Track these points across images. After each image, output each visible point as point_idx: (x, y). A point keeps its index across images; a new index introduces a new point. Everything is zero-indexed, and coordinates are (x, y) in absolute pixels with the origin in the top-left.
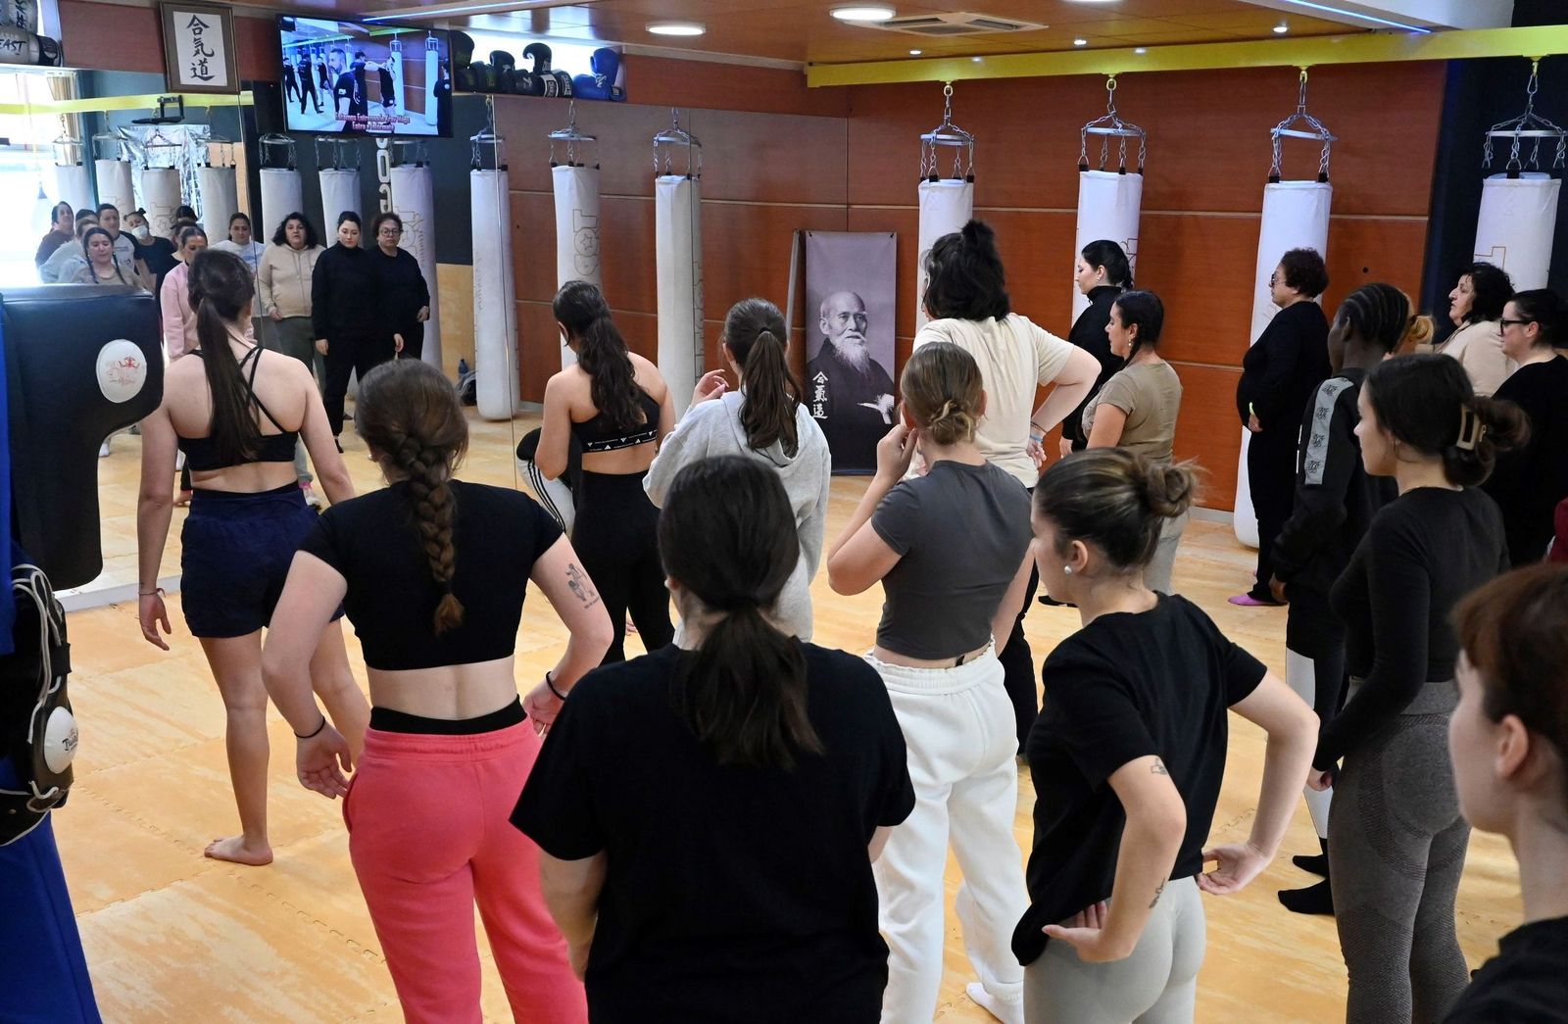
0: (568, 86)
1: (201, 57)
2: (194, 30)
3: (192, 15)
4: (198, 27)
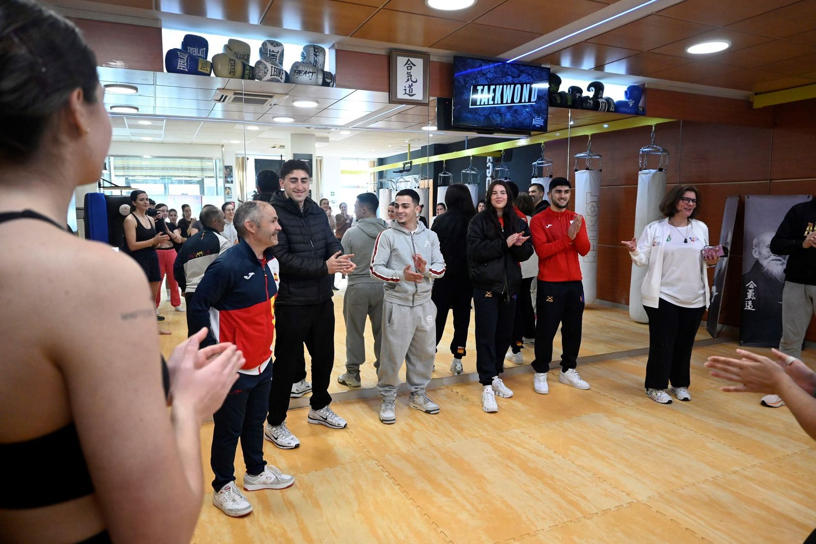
0: (613, 106)
1: (410, 83)
2: (407, 67)
3: (407, 58)
4: (410, 65)
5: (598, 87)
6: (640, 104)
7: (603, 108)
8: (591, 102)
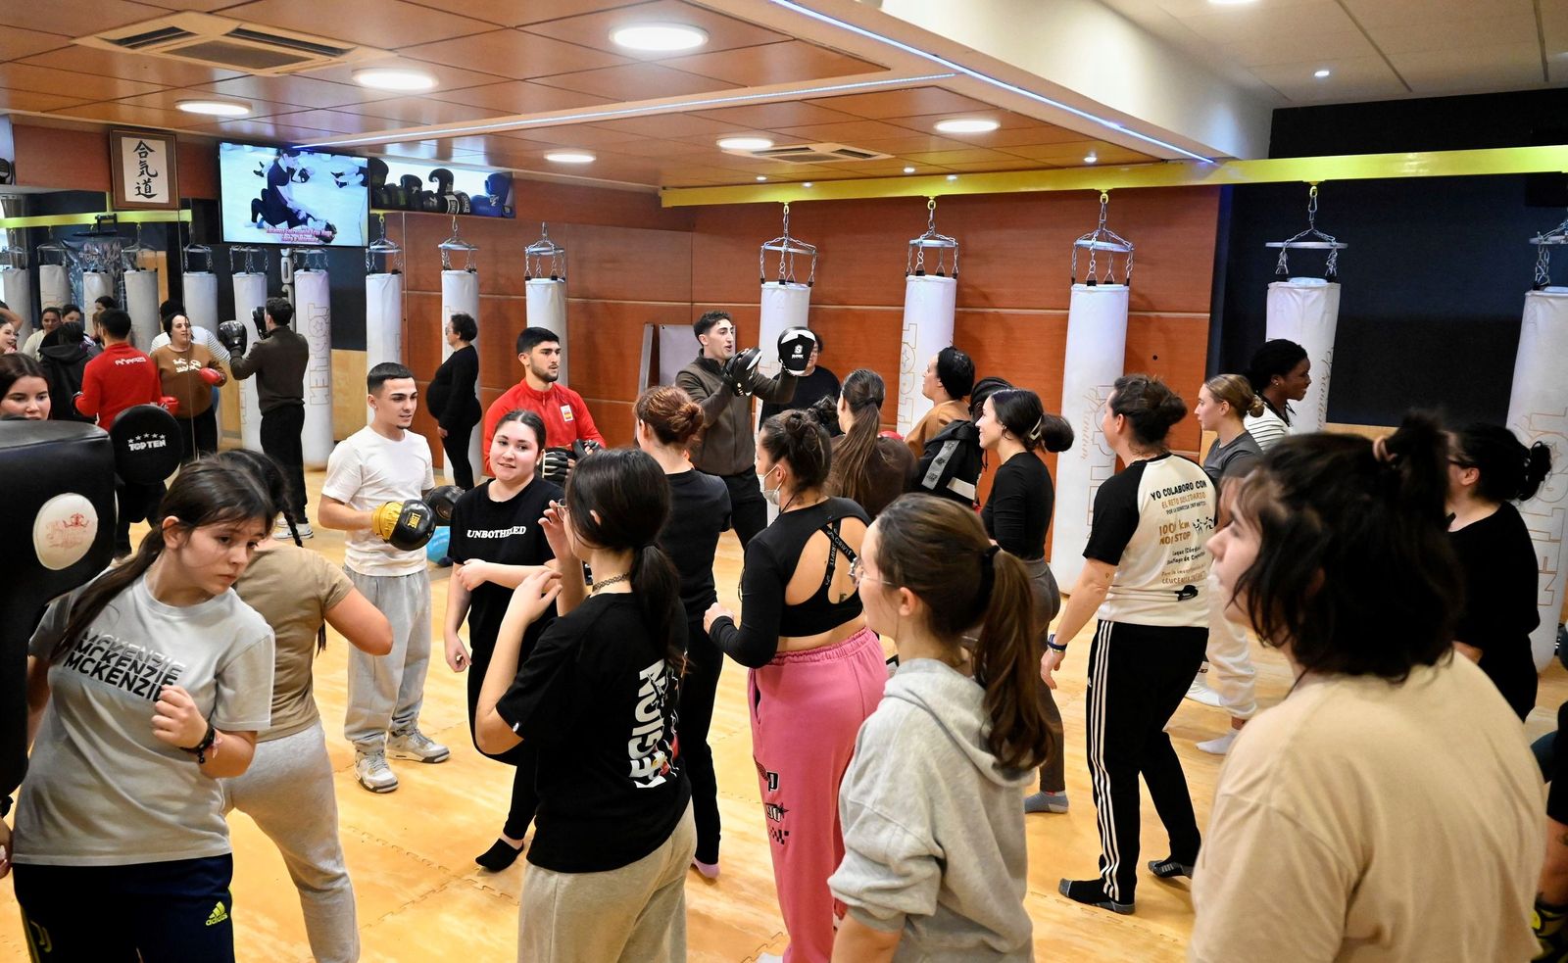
0: (467, 205)
1: (146, 177)
2: (140, 154)
3: (139, 140)
4: (143, 151)
5: (444, 178)
6: (508, 203)
7: (453, 209)
8: (435, 200)
